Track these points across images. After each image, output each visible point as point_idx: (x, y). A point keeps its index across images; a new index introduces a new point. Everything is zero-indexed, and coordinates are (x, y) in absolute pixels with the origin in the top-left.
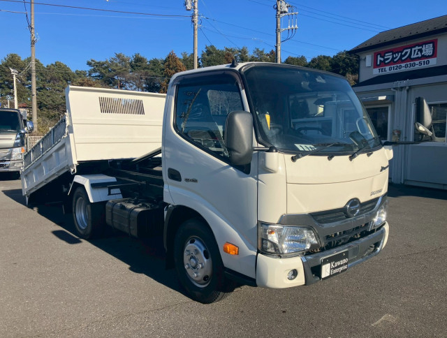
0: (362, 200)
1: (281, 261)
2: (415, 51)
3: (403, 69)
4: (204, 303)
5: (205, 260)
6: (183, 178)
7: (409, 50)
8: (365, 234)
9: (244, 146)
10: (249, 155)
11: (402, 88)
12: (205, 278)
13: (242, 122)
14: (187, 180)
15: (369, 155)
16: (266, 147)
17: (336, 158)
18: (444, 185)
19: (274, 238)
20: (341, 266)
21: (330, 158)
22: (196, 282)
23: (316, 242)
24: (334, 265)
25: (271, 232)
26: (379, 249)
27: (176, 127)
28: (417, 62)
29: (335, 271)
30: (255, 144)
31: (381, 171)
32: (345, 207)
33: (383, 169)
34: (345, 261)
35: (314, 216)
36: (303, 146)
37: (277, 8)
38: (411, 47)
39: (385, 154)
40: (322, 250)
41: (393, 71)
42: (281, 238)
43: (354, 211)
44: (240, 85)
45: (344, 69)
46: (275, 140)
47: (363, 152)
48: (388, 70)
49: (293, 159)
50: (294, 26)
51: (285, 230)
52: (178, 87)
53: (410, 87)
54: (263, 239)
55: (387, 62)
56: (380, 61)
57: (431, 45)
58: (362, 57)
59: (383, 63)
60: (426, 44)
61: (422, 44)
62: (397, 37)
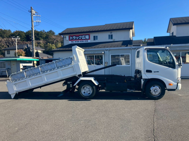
2: (83, 37)
3: (80, 42)
6: (153, 71)
11: (107, 50)
28: (84, 41)
41: (76, 43)
53: (110, 50)
55: (74, 39)
56: (71, 39)
60: (87, 35)
61: (85, 35)
62: (77, 32)
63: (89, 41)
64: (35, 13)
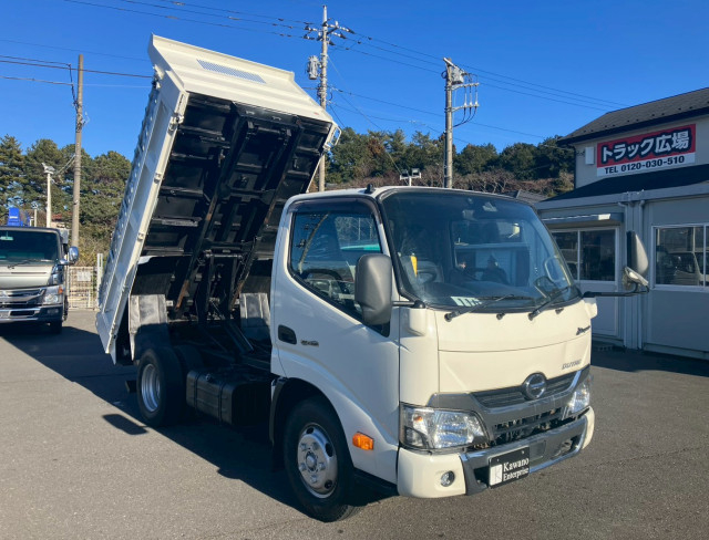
0: (549, 376)
1: (431, 459)
2: (660, 142)
3: (644, 170)
4: (325, 521)
5: (328, 458)
6: (299, 341)
7: (651, 141)
8: (556, 424)
9: (380, 300)
10: (387, 311)
11: (634, 203)
12: (328, 484)
13: (378, 269)
14: (304, 343)
15: (558, 312)
16: (411, 300)
17: (508, 317)
18: (705, 352)
19: (421, 426)
20: (518, 469)
21: (500, 316)
22: (316, 490)
23: (482, 434)
24: (508, 467)
25: (417, 419)
26: (578, 447)
27: (290, 268)
28: (665, 159)
29: (511, 476)
30: (396, 297)
31: (578, 334)
32: (523, 385)
33: (580, 331)
34: (525, 462)
35: (478, 396)
36: (463, 298)
37: (447, 77)
38: (654, 136)
39: (585, 311)
40: (492, 445)
41: (627, 172)
42: (431, 427)
43: (538, 391)
44: (377, 217)
45: (556, 164)
46: (422, 292)
47: (551, 308)
48: (620, 170)
49: (448, 318)
50: (474, 103)
51: (438, 415)
52: (295, 214)
53: (647, 202)
54: (406, 428)
55: (617, 157)
56: (608, 156)
57: (686, 133)
58: (580, 149)
59: (612, 160)
60: (677, 131)
61: (671, 132)
62: (633, 121)
63: (690, 159)
64: (461, 79)
